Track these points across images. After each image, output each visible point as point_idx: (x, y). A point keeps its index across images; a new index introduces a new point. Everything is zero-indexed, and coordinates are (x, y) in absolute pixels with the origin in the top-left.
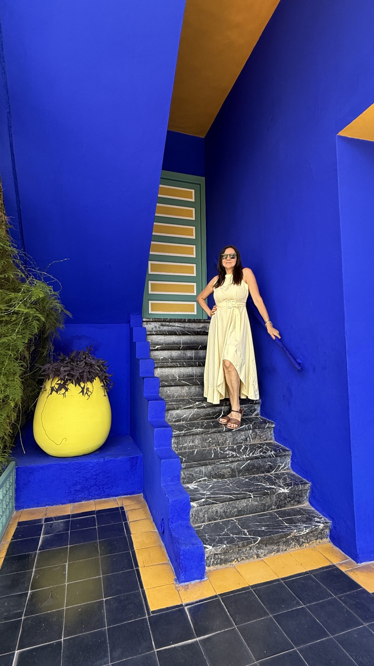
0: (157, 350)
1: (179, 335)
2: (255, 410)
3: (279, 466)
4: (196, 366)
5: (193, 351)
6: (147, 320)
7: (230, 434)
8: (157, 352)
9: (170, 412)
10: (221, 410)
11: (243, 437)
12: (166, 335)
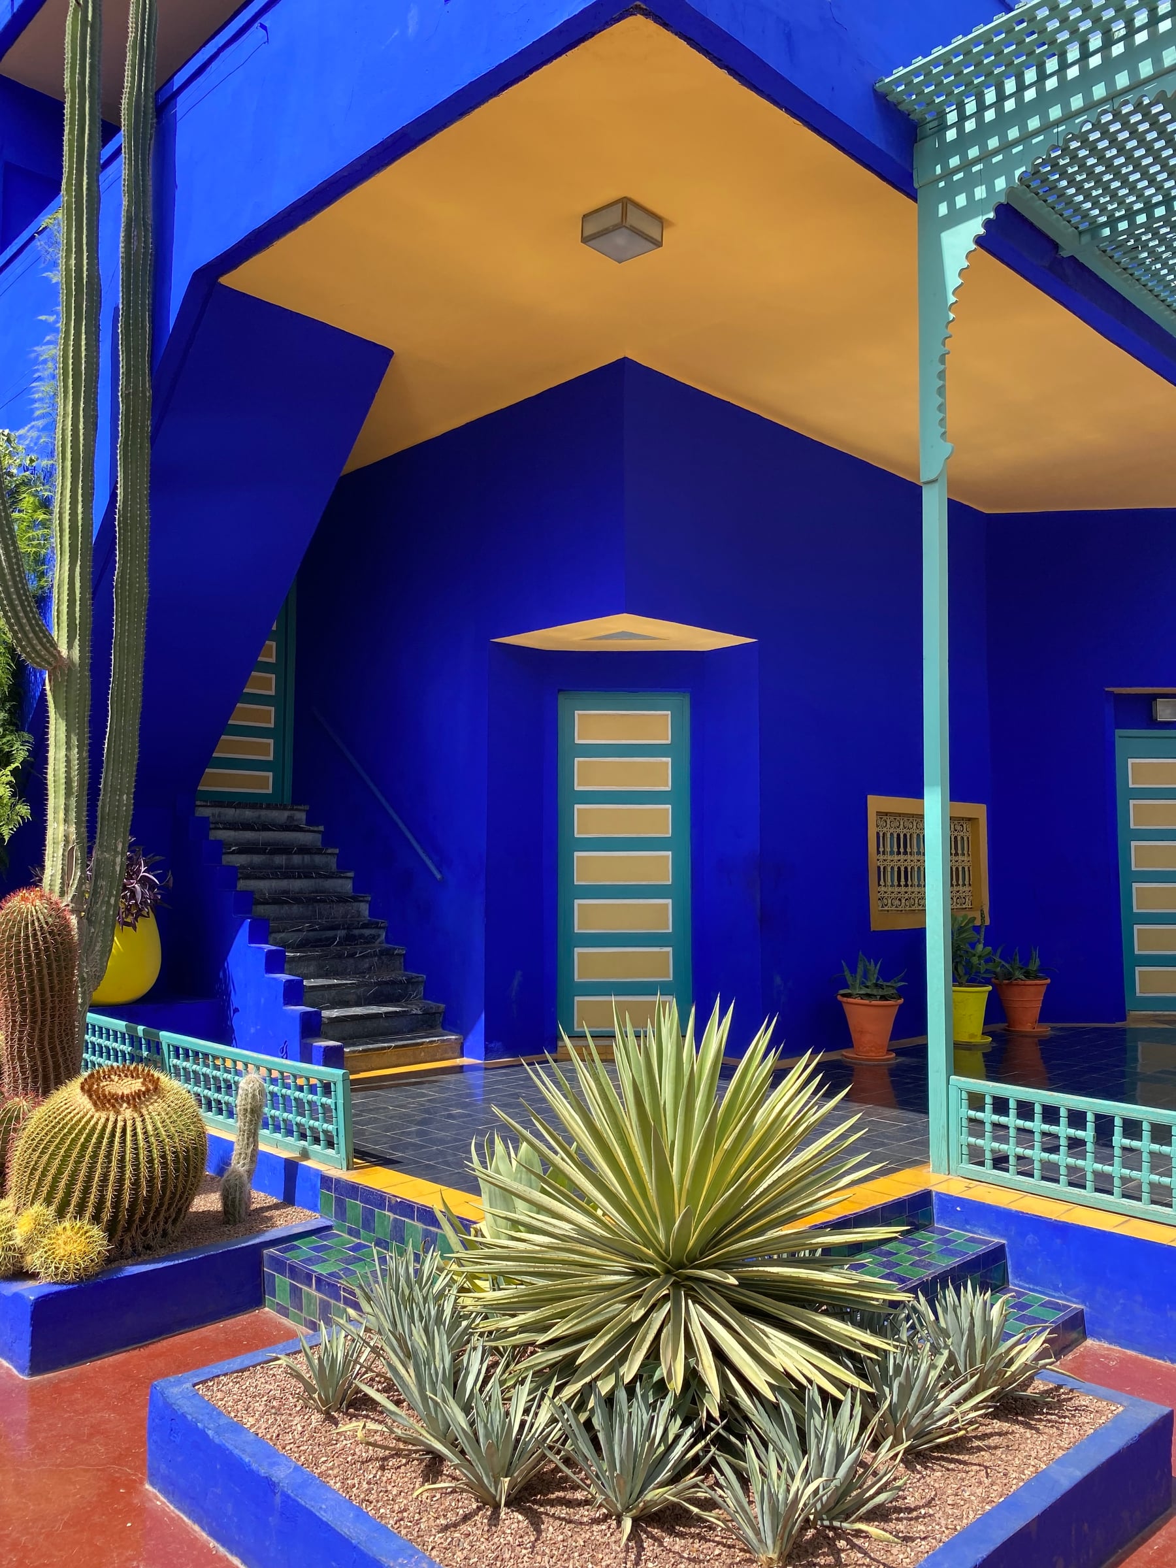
0: (233, 853)
1: (259, 830)
2: (379, 936)
3: (411, 995)
4: (294, 878)
5: (284, 857)
6: (203, 803)
7: (351, 961)
8: (231, 856)
9: (273, 935)
10: (336, 935)
11: (367, 966)
12: (238, 829)
